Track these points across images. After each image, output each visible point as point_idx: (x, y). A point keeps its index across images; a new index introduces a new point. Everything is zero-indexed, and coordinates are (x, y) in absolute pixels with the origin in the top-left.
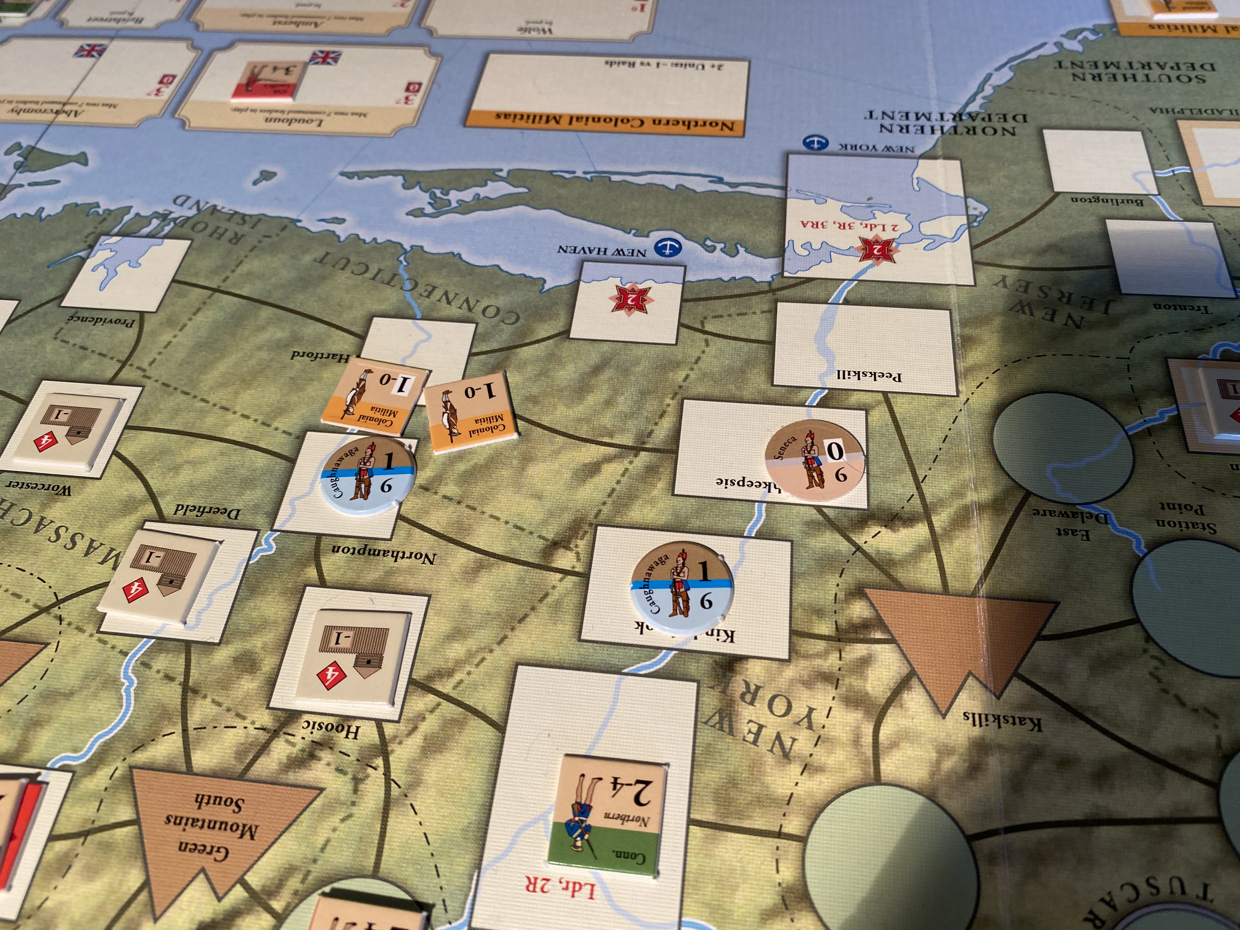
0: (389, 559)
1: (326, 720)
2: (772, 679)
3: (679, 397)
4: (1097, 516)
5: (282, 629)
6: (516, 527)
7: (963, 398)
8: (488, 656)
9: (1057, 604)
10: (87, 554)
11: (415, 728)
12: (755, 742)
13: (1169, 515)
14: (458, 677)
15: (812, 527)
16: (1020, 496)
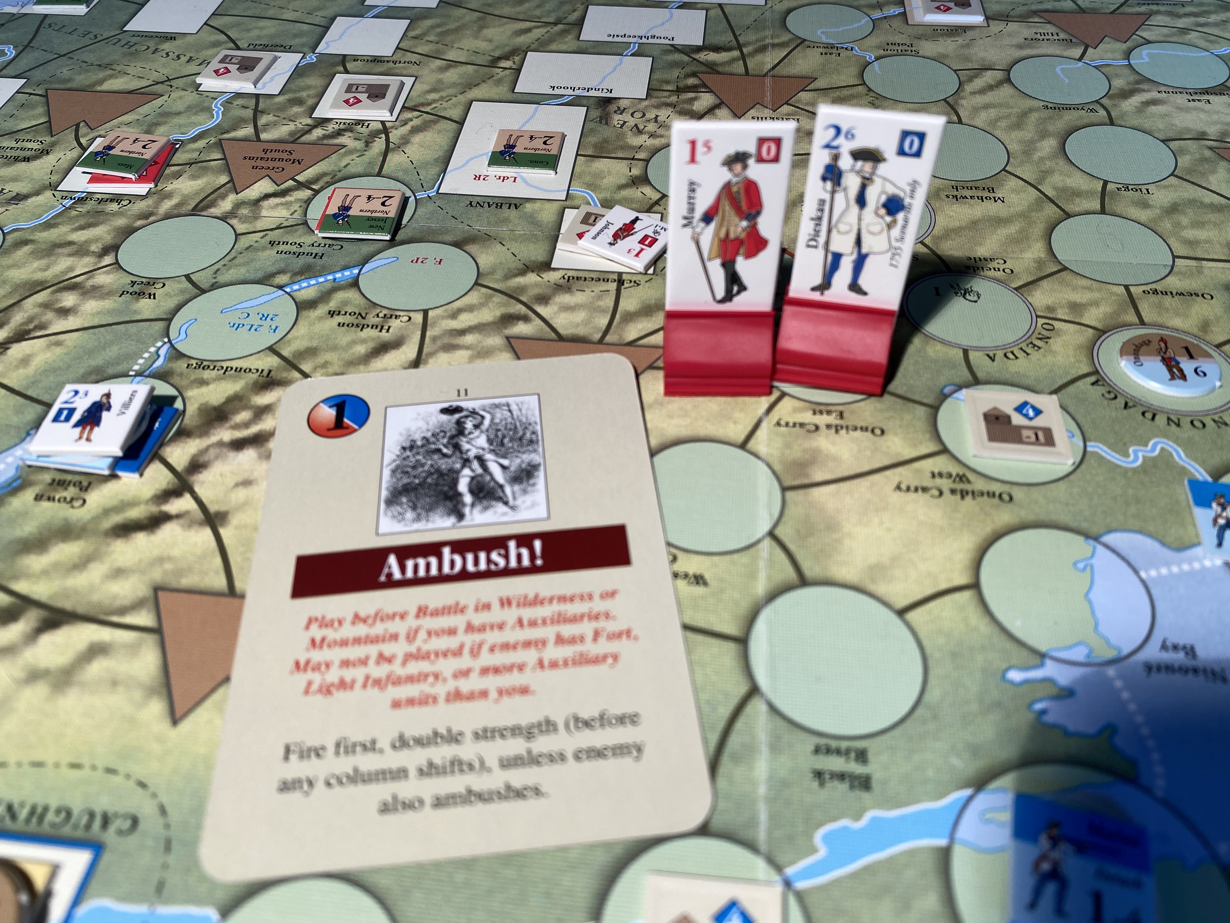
0: (391, 65)
1: (348, 121)
2: (634, 105)
3: (586, 4)
4: (846, 49)
5: (320, 89)
6: (474, 52)
7: (769, 6)
8: (454, 99)
9: (816, 79)
10: (188, 62)
11: (406, 124)
12: (621, 127)
13: (891, 47)
14: (434, 106)
15: (666, 52)
16: (799, 41)
